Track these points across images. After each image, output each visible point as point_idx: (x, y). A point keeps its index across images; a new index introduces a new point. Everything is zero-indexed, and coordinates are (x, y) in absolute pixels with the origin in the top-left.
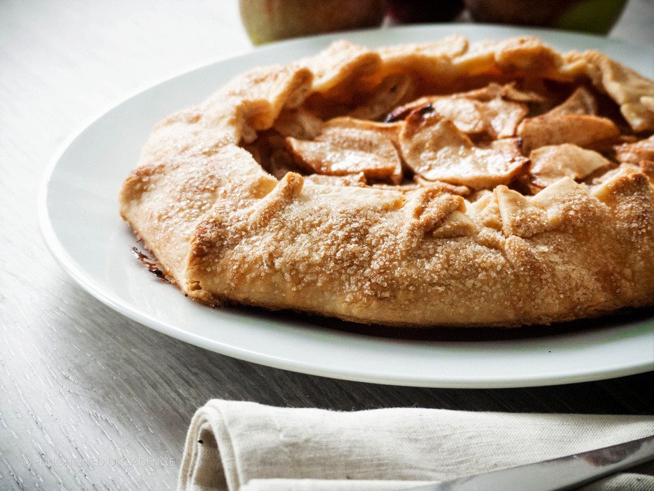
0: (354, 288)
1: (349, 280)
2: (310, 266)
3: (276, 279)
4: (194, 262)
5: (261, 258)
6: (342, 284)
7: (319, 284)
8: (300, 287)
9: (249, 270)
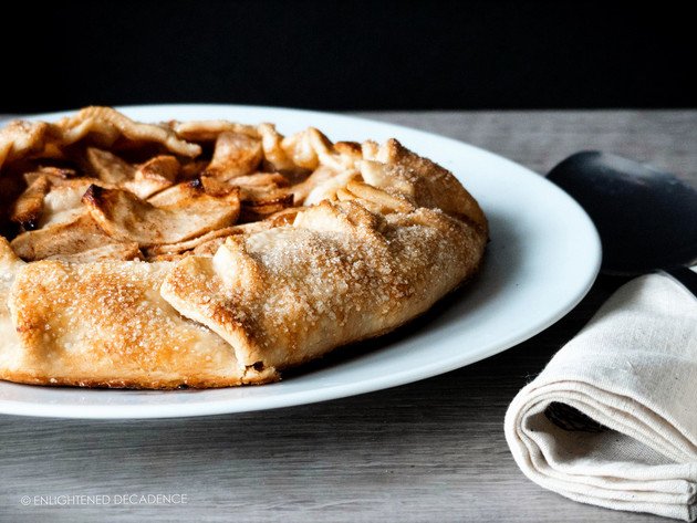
0: (385, 298)
1: (377, 293)
2: (343, 296)
3: (324, 323)
4: (253, 343)
5: (302, 310)
6: (374, 300)
7: (358, 309)
8: (345, 320)
9: (299, 327)
